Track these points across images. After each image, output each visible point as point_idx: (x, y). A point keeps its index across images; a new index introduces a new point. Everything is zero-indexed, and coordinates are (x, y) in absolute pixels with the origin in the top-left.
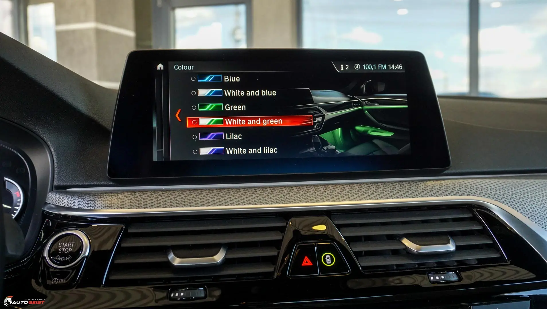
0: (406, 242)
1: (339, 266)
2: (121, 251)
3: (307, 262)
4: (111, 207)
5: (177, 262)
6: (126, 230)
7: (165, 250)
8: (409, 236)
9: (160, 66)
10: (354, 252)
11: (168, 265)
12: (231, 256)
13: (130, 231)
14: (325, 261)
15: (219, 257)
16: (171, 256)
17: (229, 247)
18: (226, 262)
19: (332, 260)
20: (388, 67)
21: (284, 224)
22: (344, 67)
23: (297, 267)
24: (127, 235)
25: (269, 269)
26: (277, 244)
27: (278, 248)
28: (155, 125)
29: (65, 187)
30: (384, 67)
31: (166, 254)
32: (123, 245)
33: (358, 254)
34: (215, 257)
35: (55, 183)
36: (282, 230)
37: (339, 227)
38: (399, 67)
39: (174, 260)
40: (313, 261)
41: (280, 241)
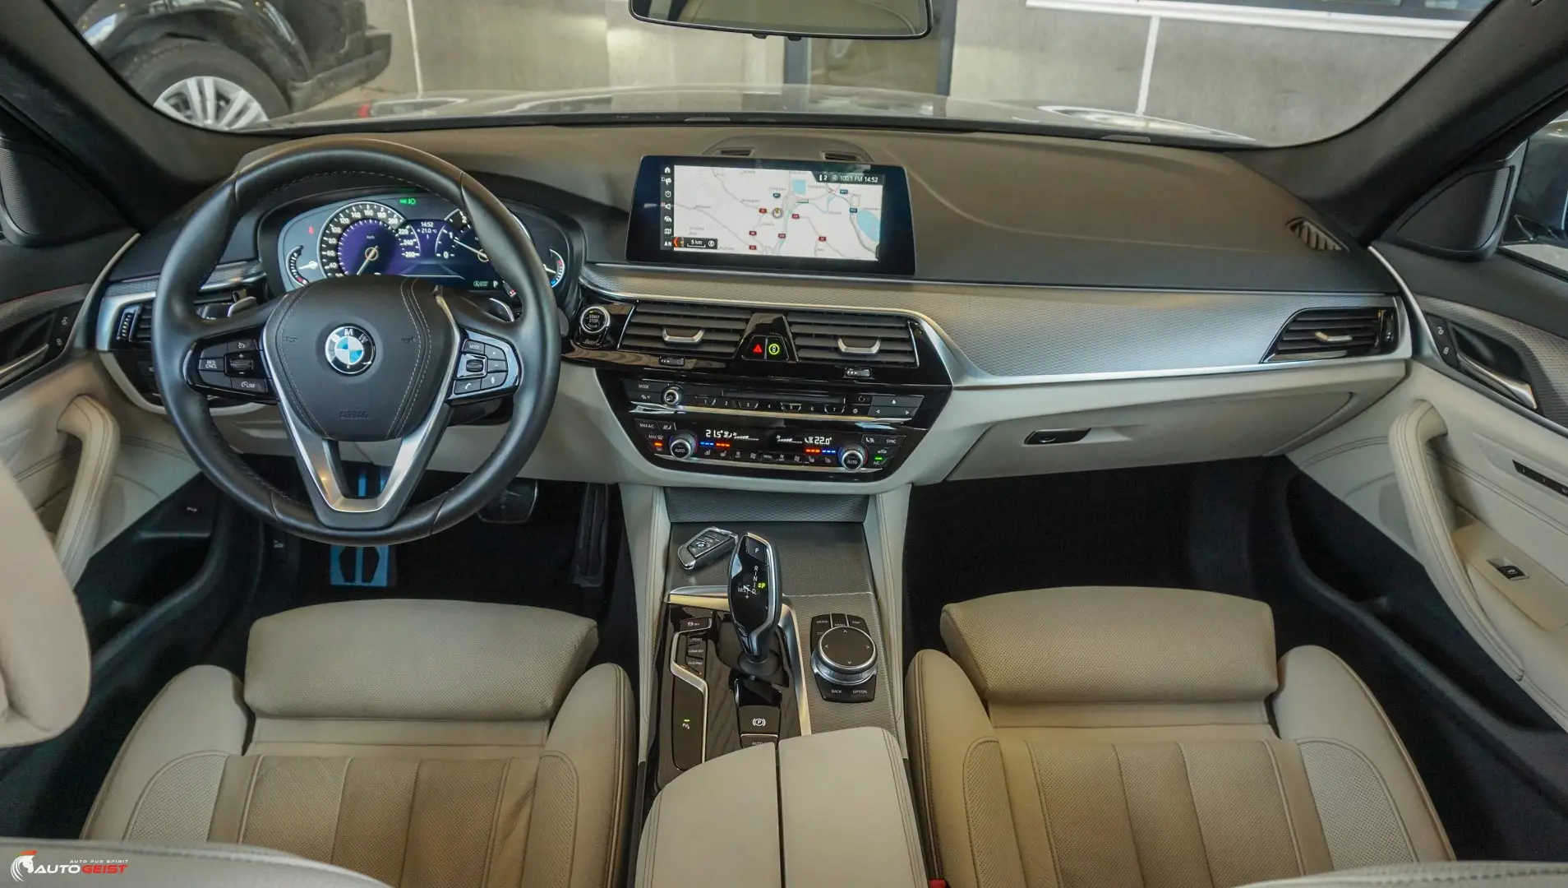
1: (782, 355)
2: (631, 324)
3: (758, 349)
4: (626, 291)
5: (667, 338)
6: (635, 310)
7: (660, 327)
9: (668, 170)
10: (797, 346)
11: (661, 339)
12: (706, 338)
13: (638, 310)
14: (771, 350)
15: (698, 337)
16: (665, 332)
17: (708, 330)
18: (703, 342)
19: (777, 350)
20: (864, 179)
21: (749, 317)
23: (750, 353)
24: (636, 313)
25: (732, 350)
26: (740, 332)
27: (741, 336)
29: (594, 263)
31: (662, 332)
32: (633, 321)
33: (799, 347)
34: (695, 337)
35: (588, 259)
36: (747, 321)
39: (665, 337)
40: (763, 349)
41: (743, 330)
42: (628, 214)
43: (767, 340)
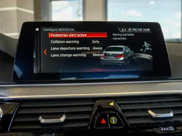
0: (150, 112)
1: (119, 123)
2: (17, 115)
3: (103, 121)
4: (13, 95)
5: (43, 121)
6: (20, 106)
7: (37, 115)
8: (151, 109)
9: (37, 29)
10: (126, 117)
11: (39, 122)
12: (68, 118)
13: (22, 106)
14: (112, 121)
15: (63, 119)
16: (40, 118)
17: (68, 114)
18: (66, 121)
19: (115, 121)
20: (143, 30)
21: (93, 103)
22: (124, 30)
23: (99, 124)
24: (20, 108)
25: (86, 125)
26: (89, 113)
27: (91, 115)
28: (34, 56)
30: (141, 30)
31: (38, 117)
32: (18, 113)
33: (128, 118)
34: (61, 119)
36: (92, 106)
37: (119, 104)
38: (148, 30)
39: (41, 120)
40: (107, 122)
41: (91, 112)
42: (14, 58)
43: (108, 115)
